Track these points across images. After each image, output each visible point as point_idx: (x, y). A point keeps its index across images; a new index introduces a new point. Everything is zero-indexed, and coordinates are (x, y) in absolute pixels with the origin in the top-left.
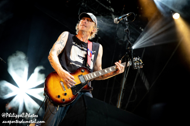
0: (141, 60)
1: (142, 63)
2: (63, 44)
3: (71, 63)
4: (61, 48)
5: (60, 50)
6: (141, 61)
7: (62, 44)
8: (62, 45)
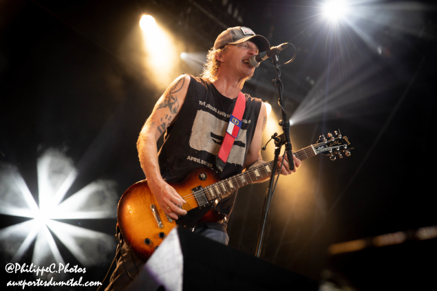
0: (345, 138)
1: (349, 144)
2: (173, 107)
3: (189, 158)
4: (169, 117)
5: (164, 124)
6: (347, 140)
7: (170, 108)
8: (171, 110)
